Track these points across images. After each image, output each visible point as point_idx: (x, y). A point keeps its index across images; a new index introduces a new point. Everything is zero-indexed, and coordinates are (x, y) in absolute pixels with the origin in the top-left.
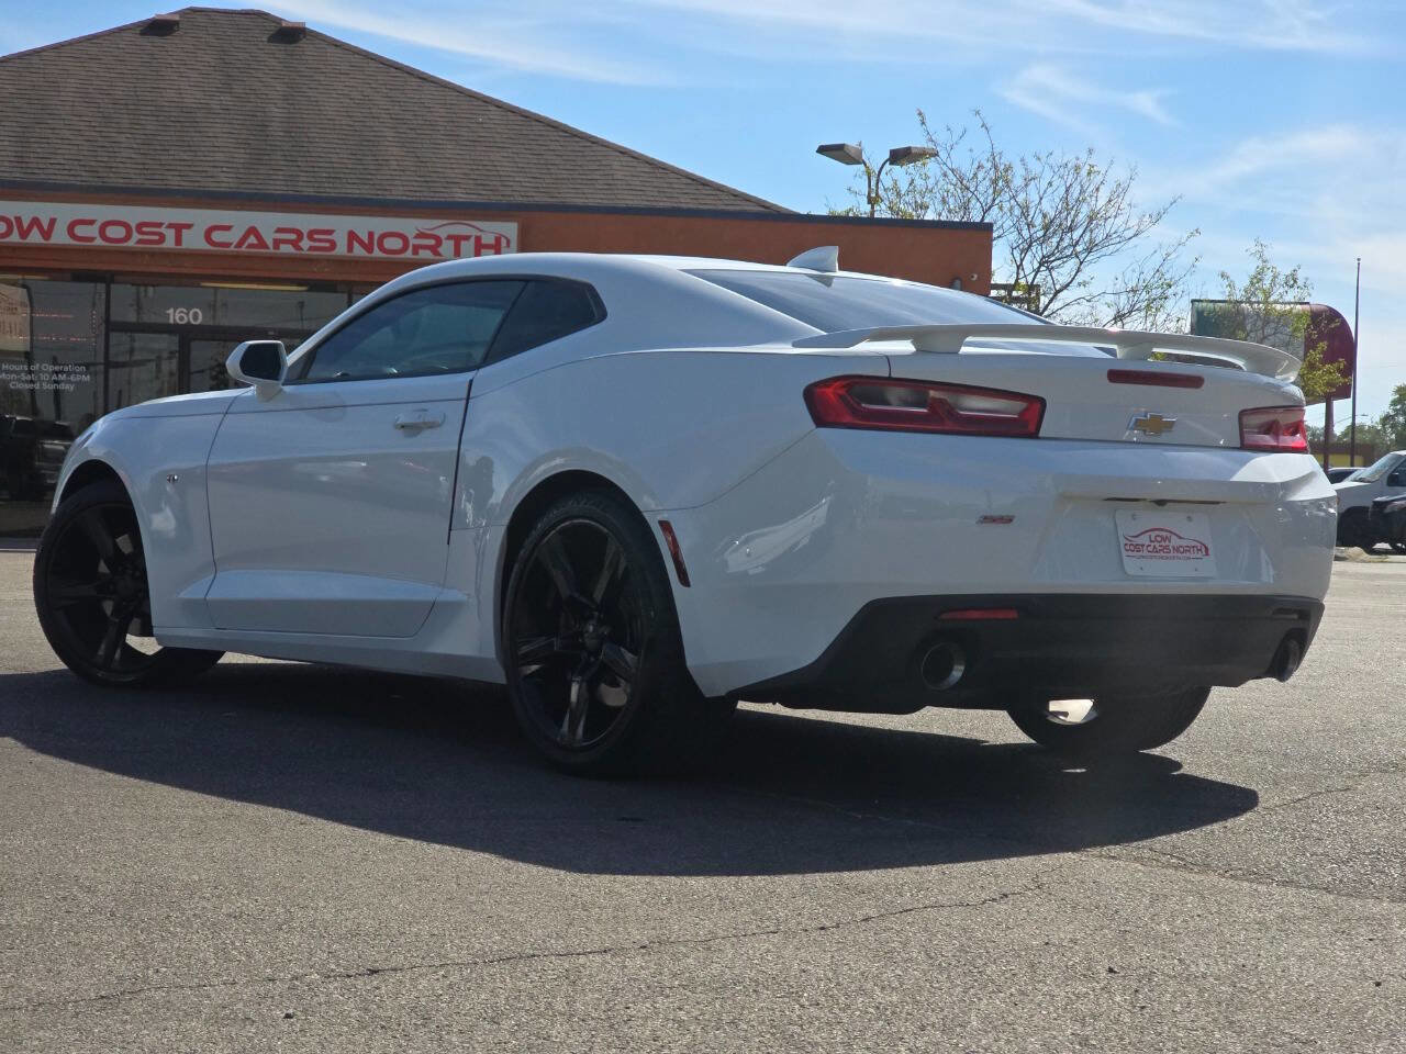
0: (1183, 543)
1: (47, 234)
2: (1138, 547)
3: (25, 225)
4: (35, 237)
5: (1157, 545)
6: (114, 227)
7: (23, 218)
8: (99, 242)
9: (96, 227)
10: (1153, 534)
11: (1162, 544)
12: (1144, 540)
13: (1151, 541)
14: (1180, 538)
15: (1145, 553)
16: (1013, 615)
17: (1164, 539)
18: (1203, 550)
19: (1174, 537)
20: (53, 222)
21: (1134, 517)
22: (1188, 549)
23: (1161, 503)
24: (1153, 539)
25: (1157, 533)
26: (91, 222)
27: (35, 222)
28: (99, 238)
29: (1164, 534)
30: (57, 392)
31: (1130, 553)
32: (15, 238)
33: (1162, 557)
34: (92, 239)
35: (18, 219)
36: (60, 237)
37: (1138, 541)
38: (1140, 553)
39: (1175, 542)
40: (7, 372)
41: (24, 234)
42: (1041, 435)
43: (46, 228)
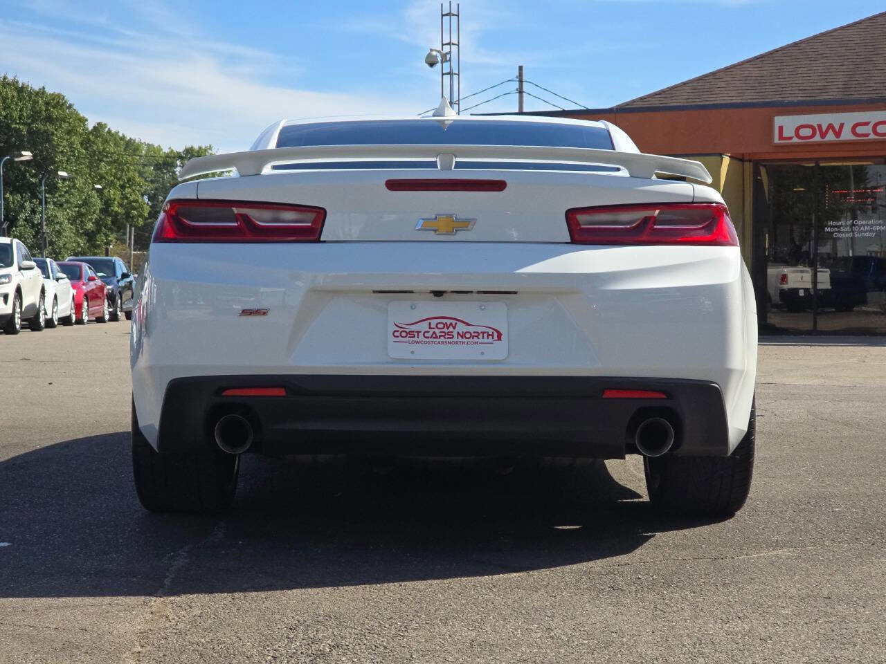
0: (471, 329)
1: (838, 134)
2: (411, 334)
3: (824, 129)
4: (830, 137)
5: (437, 331)
6: (880, 126)
7: (823, 125)
8: (872, 137)
9: (871, 126)
10: (434, 322)
11: (445, 330)
12: (424, 327)
13: (430, 328)
14: (468, 324)
15: (421, 338)
16: (281, 392)
17: (445, 325)
18: (496, 334)
19: (459, 325)
20: (842, 126)
21: (413, 307)
22: (477, 335)
23: (438, 294)
24: (433, 325)
25: (439, 321)
26: (867, 124)
27: (831, 126)
28: (872, 134)
29: (449, 321)
30: (852, 238)
31: (400, 339)
32: (817, 138)
33: (442, 343)
34: (867, 135)
35: (820, 126)
36: (847, 135)
37: (414, 328)
38: (413, 339)
39: (461, 328)
40: (831, 227)
41: (823, 135)
42: (321, 239)
43: (837, 130)
